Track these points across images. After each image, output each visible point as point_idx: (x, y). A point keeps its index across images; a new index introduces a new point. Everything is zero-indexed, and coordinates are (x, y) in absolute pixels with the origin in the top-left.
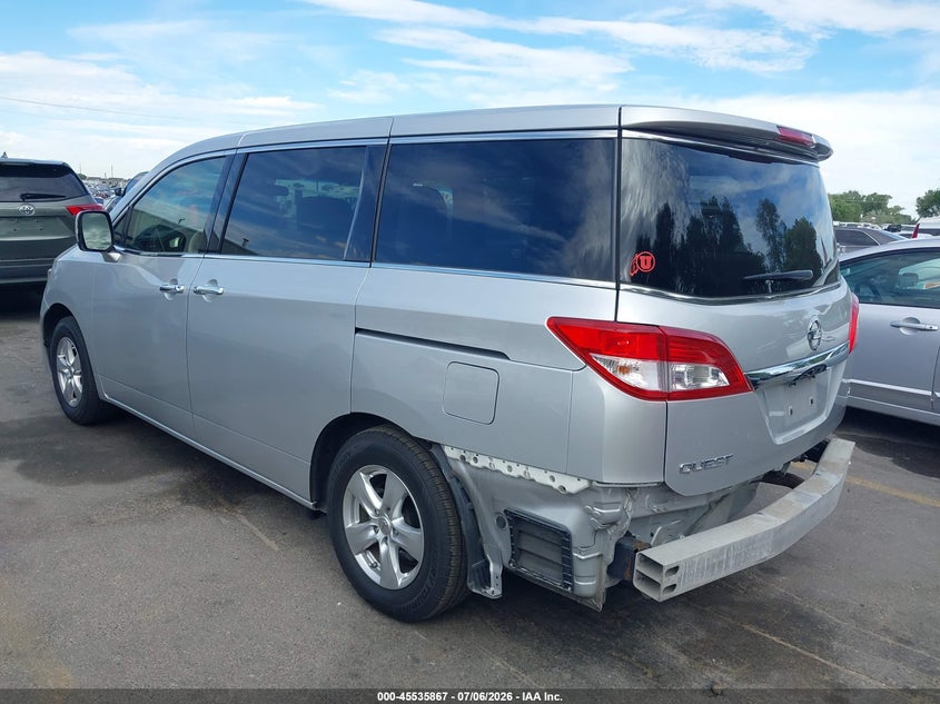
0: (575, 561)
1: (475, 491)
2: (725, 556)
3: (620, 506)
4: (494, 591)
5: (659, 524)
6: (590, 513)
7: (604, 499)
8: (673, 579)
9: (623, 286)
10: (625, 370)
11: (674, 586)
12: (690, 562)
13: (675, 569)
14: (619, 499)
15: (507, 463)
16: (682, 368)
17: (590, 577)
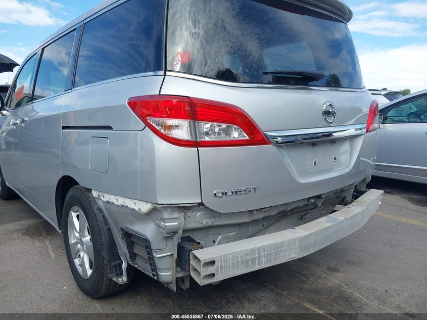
0: (155, 259)
1: (108, 216)
2: (257, 256)
3: (178, 220)
4: (124, 279)
5: (219, 234)
6: (159, 226)
7: (166, 215)
8: (211, 269)
9: (168, 73)
10: (170, 128)
11: (213, 275)
12: (225, 258)
13: (212, 263)
14: (176, 215)
15: (116, 197)
16: (207, 126)
17: (168, 269)
